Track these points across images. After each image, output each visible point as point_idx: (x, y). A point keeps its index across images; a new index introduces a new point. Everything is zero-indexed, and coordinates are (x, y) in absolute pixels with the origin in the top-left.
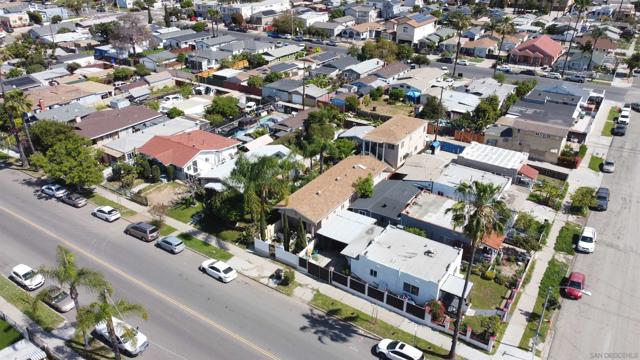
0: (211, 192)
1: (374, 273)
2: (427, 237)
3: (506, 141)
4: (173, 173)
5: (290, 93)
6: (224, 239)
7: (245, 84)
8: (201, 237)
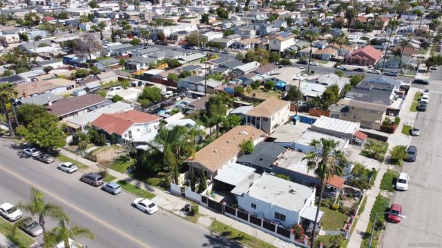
0: (141, 151)
1: (254, 206)
2: (291, 180)
3: (345, 115)
4: (114, 139)
5: (196, 85)
6: (150, 184)
7: (166, 79)
8: (134, 183)
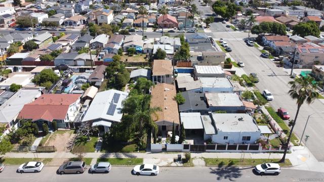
1: (226, 138)
3: (201, 62)
5: (75, 61)
6: (128, 152)
7: (38, 60)
8: (112, 156)
